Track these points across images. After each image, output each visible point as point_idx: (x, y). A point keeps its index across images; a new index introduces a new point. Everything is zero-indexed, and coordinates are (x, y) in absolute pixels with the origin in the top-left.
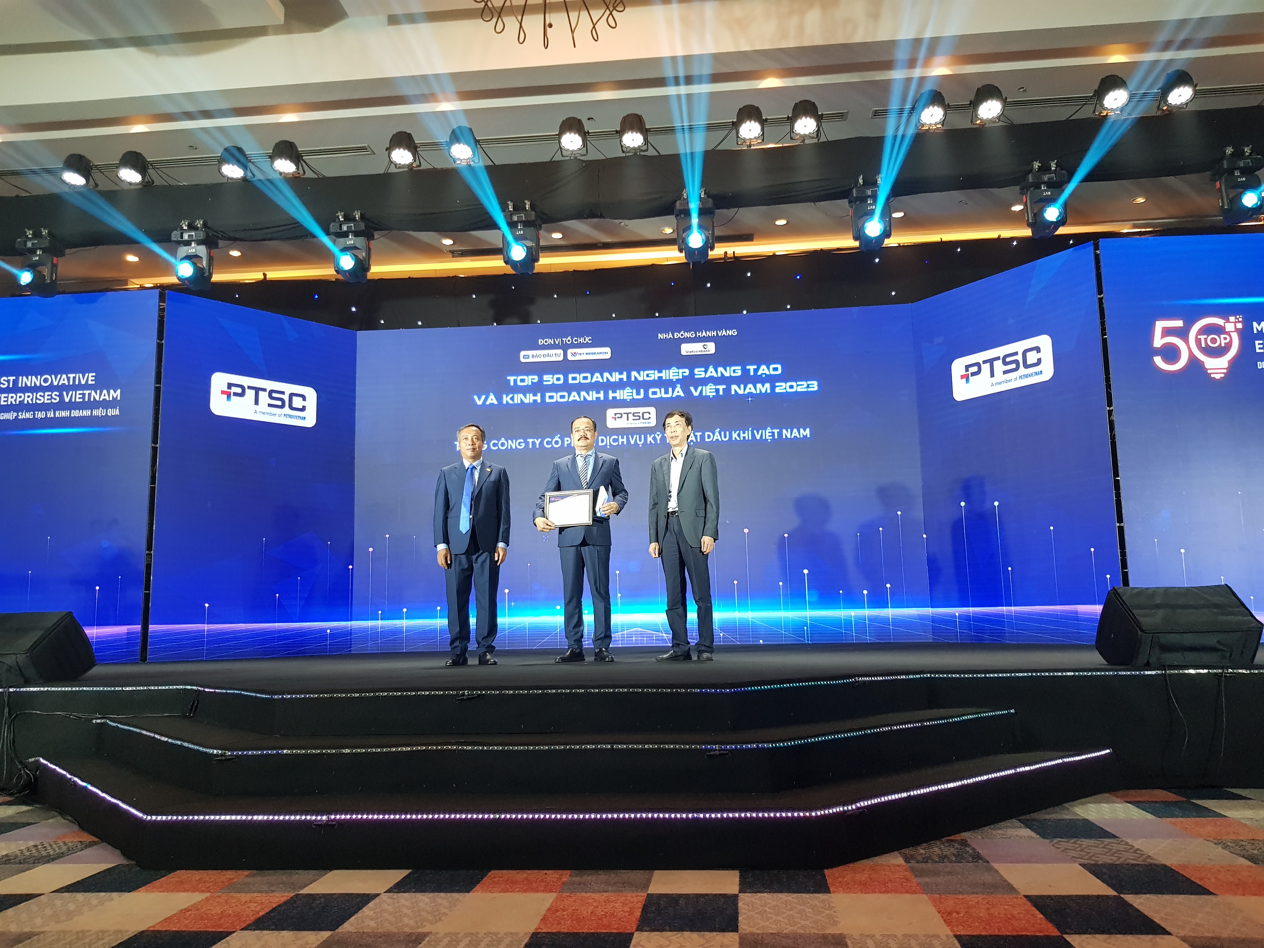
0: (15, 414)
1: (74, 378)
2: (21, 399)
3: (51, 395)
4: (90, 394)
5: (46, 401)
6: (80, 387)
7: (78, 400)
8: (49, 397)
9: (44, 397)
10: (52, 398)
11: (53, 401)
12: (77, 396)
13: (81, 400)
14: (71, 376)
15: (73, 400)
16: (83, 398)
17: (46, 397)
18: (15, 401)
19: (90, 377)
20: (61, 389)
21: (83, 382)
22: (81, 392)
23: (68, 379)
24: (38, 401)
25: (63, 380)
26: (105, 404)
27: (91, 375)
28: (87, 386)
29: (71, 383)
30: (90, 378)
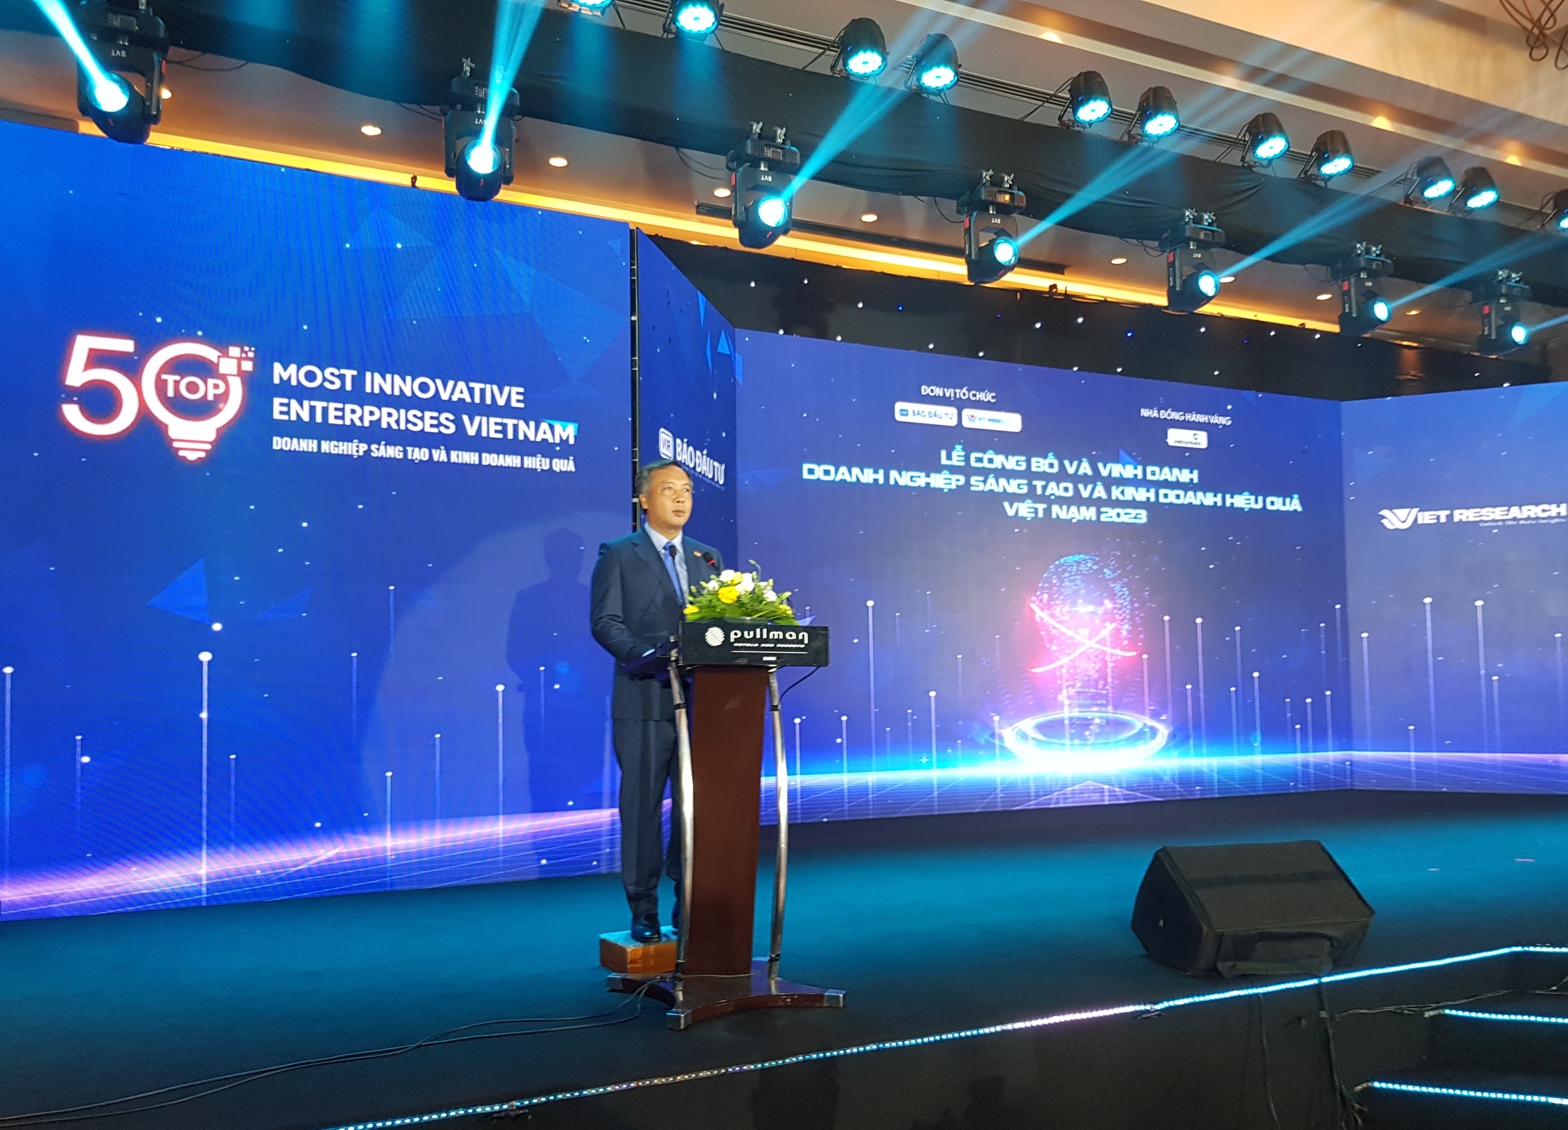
0: (363, 447)
1: (483, 391)
2: (375, 418)
3: (437, 418)
4: (516, 427)
5: (428, 429)
6: (492, 410)
7: (493, 435)
8: (435, 422)
9: (422, 419)
10: (440, 424)
11: (443, 429)
12: (490, 427)
13: (500, 436)
14: (477, 386)
15: (484, 434)
16: (504, 431)
17: (428, 421)
18: (361, 419)
19: (514, 395)
20: (458, 408)
21: (501, 402)
22: (499, 420)
23: (471, 391)
24: (410, 426)
25: (459, 391)
26: (545, 449)
27: (515, 390)
28: (507, 411)
29: (477, 400)
30: (514, 397)
